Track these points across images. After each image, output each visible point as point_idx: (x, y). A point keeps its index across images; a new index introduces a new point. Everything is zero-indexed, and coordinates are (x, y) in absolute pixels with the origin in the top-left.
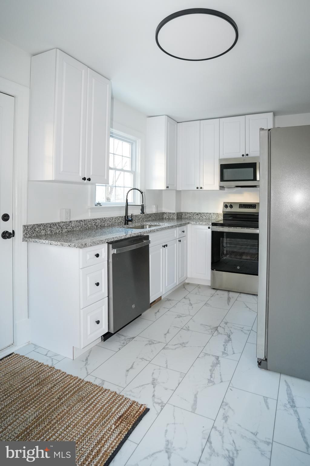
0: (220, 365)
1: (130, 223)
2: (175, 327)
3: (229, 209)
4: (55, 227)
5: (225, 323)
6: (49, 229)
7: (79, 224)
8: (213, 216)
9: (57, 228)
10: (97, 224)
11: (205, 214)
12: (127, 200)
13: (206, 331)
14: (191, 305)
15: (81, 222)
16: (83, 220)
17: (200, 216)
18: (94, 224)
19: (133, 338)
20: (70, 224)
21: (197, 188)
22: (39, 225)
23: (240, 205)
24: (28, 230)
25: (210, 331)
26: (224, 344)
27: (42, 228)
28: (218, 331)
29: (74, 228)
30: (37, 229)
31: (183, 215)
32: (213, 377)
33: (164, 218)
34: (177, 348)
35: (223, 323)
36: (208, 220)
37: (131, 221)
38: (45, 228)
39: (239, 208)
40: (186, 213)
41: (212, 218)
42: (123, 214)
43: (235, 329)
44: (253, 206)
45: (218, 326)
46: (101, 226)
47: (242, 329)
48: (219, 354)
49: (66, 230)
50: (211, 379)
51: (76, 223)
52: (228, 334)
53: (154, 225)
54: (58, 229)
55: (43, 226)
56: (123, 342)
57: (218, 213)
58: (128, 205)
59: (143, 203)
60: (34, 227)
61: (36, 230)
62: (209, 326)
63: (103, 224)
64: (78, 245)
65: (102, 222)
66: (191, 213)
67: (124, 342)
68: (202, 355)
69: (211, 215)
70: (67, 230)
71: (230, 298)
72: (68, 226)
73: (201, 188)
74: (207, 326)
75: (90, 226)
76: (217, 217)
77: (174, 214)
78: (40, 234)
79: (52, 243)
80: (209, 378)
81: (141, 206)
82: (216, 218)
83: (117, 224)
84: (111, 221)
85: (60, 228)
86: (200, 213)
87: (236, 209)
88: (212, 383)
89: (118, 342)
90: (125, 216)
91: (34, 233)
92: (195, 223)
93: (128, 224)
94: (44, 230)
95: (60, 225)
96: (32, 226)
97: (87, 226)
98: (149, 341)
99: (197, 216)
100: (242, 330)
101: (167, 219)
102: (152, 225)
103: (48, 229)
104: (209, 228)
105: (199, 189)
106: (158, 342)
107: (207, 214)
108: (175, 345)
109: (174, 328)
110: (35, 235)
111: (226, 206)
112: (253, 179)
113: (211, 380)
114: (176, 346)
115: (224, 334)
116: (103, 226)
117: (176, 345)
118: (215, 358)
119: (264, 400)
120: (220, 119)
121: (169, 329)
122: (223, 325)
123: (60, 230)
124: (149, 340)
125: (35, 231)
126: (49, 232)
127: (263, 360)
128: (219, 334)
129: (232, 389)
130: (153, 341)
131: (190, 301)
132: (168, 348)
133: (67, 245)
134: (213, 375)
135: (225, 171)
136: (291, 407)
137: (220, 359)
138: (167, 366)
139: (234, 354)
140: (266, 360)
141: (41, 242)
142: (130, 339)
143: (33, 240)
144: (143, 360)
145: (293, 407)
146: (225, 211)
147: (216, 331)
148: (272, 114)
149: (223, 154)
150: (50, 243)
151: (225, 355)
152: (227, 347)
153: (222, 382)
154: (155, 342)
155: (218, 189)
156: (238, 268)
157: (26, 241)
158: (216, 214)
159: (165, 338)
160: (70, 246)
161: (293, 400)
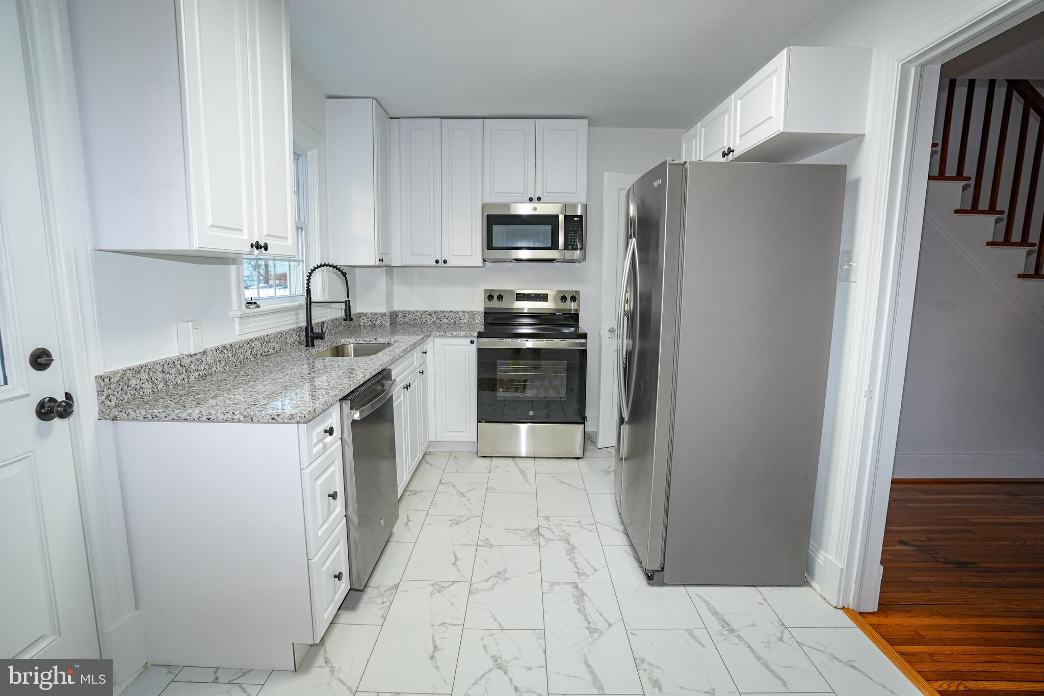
0: (587, 596)
1: (316, 342)
2: (462, 545)
3: (495, 304)
4: (174, 370)
5: (546, 519)
6: (161, 376)
7: (222, 357)
8: (463, 318)
9: (178, 371)
10: (255, 352)
11: (447, 314)
12: (309, 291)
13: (523, 540)
14: (464, 496)
15: (225, 351)
16: (228, 346)
17: (435, 318)
18: (249, 351)
19: (397, 586)
20: (204, 359)
21: (437, 262)
22: (136, 371)
23: (516, 294)
24: (112, 387)
25: (530, 538)
26: (569, 557)
27: (144, 376)
28: (543, 536)
29: (213, 367)
30: (133, 382)
31: (399, 317)
32: (592, 622)
33: (362, 324)
34: (495, 584)
35: (541, 519)
37: (321, 337)
38: (150, 376)
39: (516, 300)
40: (405, 314)
41: (461, 321)
43: (569, 526)
44: (542, 297)
45: (537, 527)
46: (261, 355)
47: (580, 524)
48: (574, 578)
49: (197, 374)
50: (590, 625)
51: (215, 353)
52: (563, 539)
53: (365, 342)
54: (180, 374)
55: (147, 370)
56: (379, 601)
57: (473, 310)
58: (311, 303)
59: (348, 297)
60: (125, 378)
61: (130, 383)
62: (523, 530)
63: (266, 349)
64: (303, 416)
65: (263, 346)
66: (417, 312)
67: (383, 600)
68: (546, 587)
69: (458, 316)
70: (199, 373)
71: (522, 470)
72: (200, 363)
73: (445, 262)
74: (518, 532)
75: (242, 357)
76: (472, 320)
77: (383, 315)
78: (141, 393)
79: (212, 417)
80: (586, 624)
81: (343, 305)
82: (468, 321)
83: (290, 346)
84: (279, 341)
85: (184, 371)
86: (435, 312)
87: (509, 304)
88: (597, 632)
89: (369, 602)
90: (307, 328)
91: (126, 393)
92: (442, 333)
93: (313, 345)
94: (148, 381)
95: (183, 364)
96: (119, 375)
97: (236, 358)
98: (433, 585)
99: (429, 317)
100: (581, 527)
101: (369, 325)
102: (360, 342)
103: (158, 379)
104: (472, 342)
105: (441, 264)
106: (451, 583)
107: (451, 314)
108: (487, 580)
109: (461, 547)
110: (130, 397)
111: (490, 297)
112: (550, 246)
113: (593, 629)
114: (491, 582)
115: (558, 540)
116: (266, 355)
117: (489, 579)
118: (571, 587)
119: (689, 633)
120: (484, 120)
121: (454, 552)
122: (543, 523)
123: (184, 376)
124: (432, 583)
125: (128, 386)
126: (162, 384)
127: (658, 571)
128: (548, 540)
129: (634, 632)
130: (440, 583)
131: (454, 486)
132: (478, 589)
133: (266, 419)
134: (589, 617)
135: (496, 228)
136: (730, 632)
137: (580, 585)
138: (499, 624)
139: (596, 570)
140: (663, 569)
141: (173, 417)
142: (390, 589)
143: (140, 413)
144: (448, 626)
145: (732, 631)
146: (488, 306)
147: (541, 537)
148: (586, 122)
149: (491, 194)
150: (207, 417)
151: (583, 577)
152: (576, 561)
153: (610, 625)
154: (446, 585)
155: (480, 263)
156: (531, 413)
157: (113, 417)
158: (468, 313)
159: (459, 570)
160: (278, 419)
161: (725, 621)
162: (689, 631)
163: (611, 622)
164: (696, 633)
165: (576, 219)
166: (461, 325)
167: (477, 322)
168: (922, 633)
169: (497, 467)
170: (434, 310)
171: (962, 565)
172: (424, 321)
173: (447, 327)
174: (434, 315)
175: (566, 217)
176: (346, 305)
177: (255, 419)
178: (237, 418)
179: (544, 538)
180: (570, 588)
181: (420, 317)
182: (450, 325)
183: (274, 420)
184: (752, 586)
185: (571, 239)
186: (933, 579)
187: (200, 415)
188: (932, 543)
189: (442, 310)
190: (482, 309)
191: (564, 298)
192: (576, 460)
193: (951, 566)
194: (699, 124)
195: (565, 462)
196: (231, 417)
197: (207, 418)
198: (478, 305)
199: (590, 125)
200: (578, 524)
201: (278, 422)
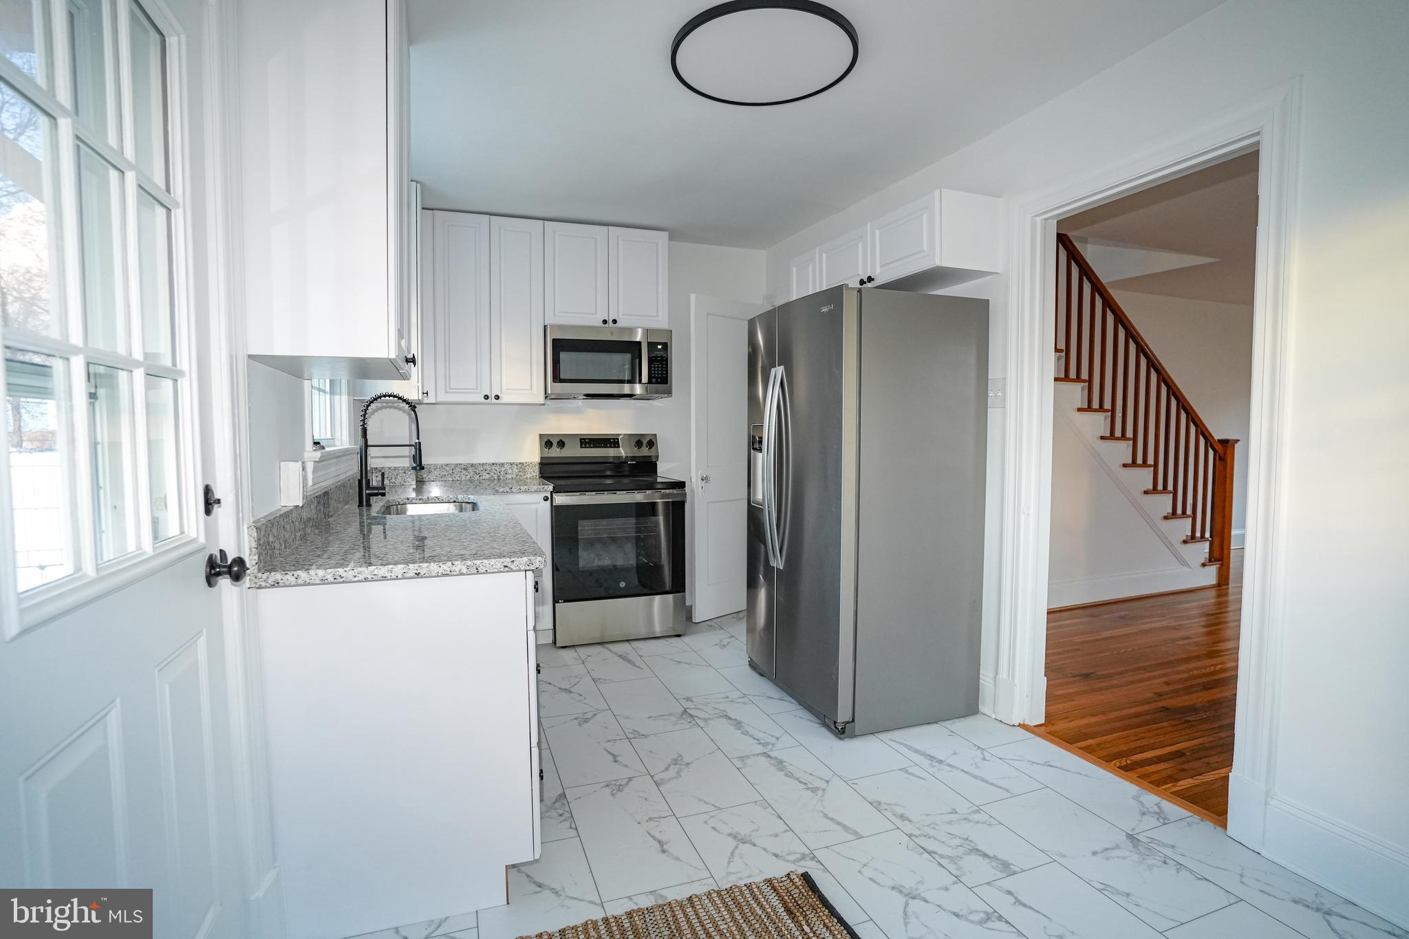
0: (786, 762)
2: (609, 741)
3: (555, 452)
5: (688, 701)
8: (510, 471)
11: (488, 468)
12: (364, 431)
13: (677, 724)
14: (571, 692)
17: (472, 473)
19: (563, 796)
21: (486, 397)
23: (581, 439)
25: (684, 721)
26: (740, 731)
28: (697, 716)
31: (422, 472)
32: (807, 782)
34: (679, 771)
35: (682, 701)
36: (496, 481)
37: (381, 492)
39: (581, 447)
40: (429, 469)
41: (507, 476)
42: (353, 468)
43: (720, 703)
44: (612, 442)
45: (683, 709)
47: (729, 699)
48: (760, 748)
50: (808, 785)
52: (721, 715)
56: (554, 814)
57: (524, 461)
58: (367, 446)
59: (418, 439)
62: (670, 715)
66: (447, 465)
67: (558, 812)
69: (503, 469)
71: (621, 655)
73: (497, 397)
74: (665, 717)
76: (521, 474)
80: (803, 786)
82: (517, 476)
86: (472, 465)
87: (574, 451)
88: (820, 790)
92: (506, 488)
98: (608, 786)
99: (464, 472)
100: (732, 701)
104: (545, 499)
105: (491, 400)
106: (627, 780)
107: (493, 467)
108: (667, 769)
109: (611, 743)
111: (547, 442)
112: (631, 378)
113: (812, 788)
114: (673, 770)
115: (716, 717)
117: (669, 768)
118: (764, 757)
120: (545, 221)
121: (606, 750)
122: (687, 704)
124: (605, 784)
127: (848, 723)
128: (706, 720)
129: (855, 782)
130: (614, 782)
131: (550, 684)
132: (663, 779)
133: (497, 567)
134: (801, 779)
135: (563, 356)
136: (940, 763)
137: (771, 754)
138: (713, 805)
139: (777, 738)
140: (853, 721)
141: (366, 576)
142: (556, 801)
143: (316, 574)
144: (658, 820)
145: (940, 762)
146: (545, 455)
147: (695, 718)
148: (665, 235)
149: (554, 314)
150: (415, 571)
151: (770, 747)
152: (750, 733)
153: (827, 782)
154: (624, 783)
155: (541, 399)
156: (622, 584)
157: (273, 583)
158: (517, 465)
159: (626, 766)
160: (512, 567)
161: (929, 755)
162: (904, 770)
163: (828, 779)
164: (910, 770)
165: (660, 347)
166: (508, 481)
167: (529, 476)
168: (1084, 731)
169: (588, 656)
170: (471, 462)
171: (1086, 676)
172: (457, 478)
173: (489, 485)
174: (470, 470)
175: (649, 344)
176: (416, 449)
177: (482, 570)
178: (457, 569)
179: (699, 718)
180: (763, 759)
181: (451, 472)
182: (493, 482)
183: (507, 569)
184: (934, 723)
185: (655, 370)
186: (1071, 691)
187: (405, 571)
188: (1056, 664)
189: (482, 462)
190: (537, 460)
191: (639, 444)
192: (678, 639)
193: (1077, 678)
194: (817, 249)
195: (667, 641)
196: (449, 570)
197: (416, 574)
198: (531, 454)
199: (671, 239)
200: (727, 700)
201: (512, 571)
